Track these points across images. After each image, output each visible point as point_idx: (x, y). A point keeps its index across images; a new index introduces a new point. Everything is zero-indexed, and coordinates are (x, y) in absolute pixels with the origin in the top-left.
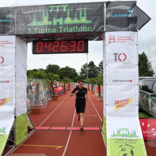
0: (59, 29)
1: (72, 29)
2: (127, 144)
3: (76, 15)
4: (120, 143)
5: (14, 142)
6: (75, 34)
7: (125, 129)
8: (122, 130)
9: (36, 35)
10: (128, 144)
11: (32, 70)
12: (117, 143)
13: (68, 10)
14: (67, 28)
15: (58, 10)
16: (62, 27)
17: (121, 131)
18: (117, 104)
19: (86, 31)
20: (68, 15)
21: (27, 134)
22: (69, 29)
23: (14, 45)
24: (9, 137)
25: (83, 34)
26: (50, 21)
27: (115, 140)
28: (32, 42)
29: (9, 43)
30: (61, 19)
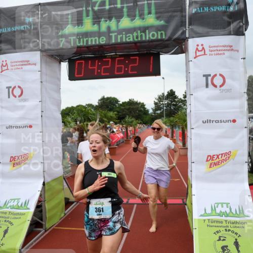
0: (110, 37)
1: (131, 37)
3: (137, 13)
4: (216, 226)
5: (44, 223)
6: (138, 44)
7: (225, 203)
8: (220, 205)
10: (230, 228)
12: (211, 226)
13: (125, 5)
14: (124, 35)
16: (116, 34)
17: (217, 207)
19: (155, 38)
20: (125, 14)
21: (64, 210)
22: (126, 37)
23: (38, 67)
25: (151, 43)
26: (96, 25)
27: (207, 221)
28: (67, 60)
29: (30, 64)
30: (114, 21)
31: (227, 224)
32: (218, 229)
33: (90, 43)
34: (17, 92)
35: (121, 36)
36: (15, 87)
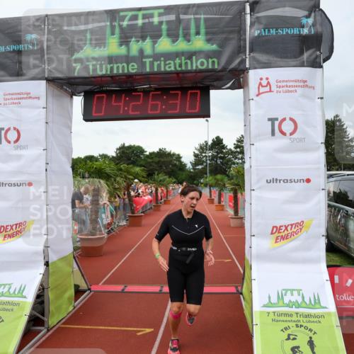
0: (143, 64)
1: (172, 65)
2: (299, 324)
3: (181, 32)
4: (283, 321)
5: (45, 319)
6: (181, 75)
8: (289, 292)
9: (93, 79)
10: (302, 324)
11: (83, 157)
12: (278, 321)
13: (164, 20)
14: (162, 63)
15: (140, 22)
16: (151, 59)
17: (285, 295)
18: (277, 234)
19: (204, 67)
20: (164, 33)
21: (73, 302)
22: (165, 65)
23: (42, 102)
24: (34, 308)
25: (199, 74)
26: (123, 47)
27: (272, 315)
28: (83, 94)
29: (30, 97)
30: (148, 42)
31: (299, 318)
32: (286, 325)
33: (115, 72)
34: (12, 136)
35: (159, 62)
36: (9, 129)
